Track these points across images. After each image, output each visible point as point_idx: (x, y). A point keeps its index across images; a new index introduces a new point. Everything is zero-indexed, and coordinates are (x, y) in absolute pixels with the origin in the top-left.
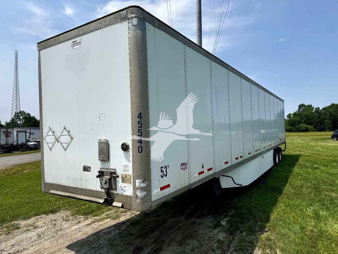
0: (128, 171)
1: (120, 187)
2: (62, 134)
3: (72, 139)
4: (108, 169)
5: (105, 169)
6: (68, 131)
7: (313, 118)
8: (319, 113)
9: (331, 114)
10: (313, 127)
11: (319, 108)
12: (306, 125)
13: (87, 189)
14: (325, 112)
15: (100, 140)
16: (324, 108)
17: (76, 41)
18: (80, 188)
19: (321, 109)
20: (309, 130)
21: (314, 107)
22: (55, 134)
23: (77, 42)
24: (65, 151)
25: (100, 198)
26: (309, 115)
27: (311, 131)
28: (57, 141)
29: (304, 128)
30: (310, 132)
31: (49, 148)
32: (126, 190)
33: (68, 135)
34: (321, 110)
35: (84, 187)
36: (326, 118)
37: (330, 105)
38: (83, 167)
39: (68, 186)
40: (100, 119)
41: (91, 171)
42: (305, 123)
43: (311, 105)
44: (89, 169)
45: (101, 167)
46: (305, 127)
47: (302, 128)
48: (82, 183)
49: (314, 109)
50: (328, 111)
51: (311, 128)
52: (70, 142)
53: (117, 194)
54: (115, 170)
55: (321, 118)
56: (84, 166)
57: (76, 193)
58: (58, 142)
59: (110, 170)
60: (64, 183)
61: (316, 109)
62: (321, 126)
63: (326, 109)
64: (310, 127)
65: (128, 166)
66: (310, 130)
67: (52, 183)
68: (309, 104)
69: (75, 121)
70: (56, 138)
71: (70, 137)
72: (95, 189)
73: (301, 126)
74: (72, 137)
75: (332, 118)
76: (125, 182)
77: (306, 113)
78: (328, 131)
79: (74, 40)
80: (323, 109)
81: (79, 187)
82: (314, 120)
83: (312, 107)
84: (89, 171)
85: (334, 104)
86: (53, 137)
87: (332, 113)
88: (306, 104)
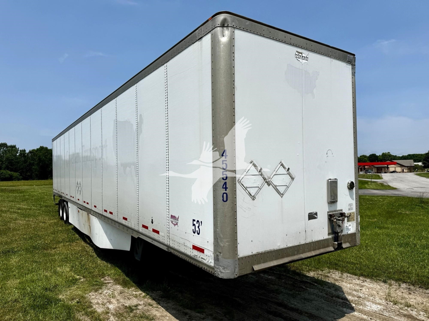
0: (352, 209)
1: (345, 227)
2: (277, 173)
3: (293, 179)
4: (335, 211)
5: (333, 212)
6: (287, 168)
7: (18, 162)
8: (25, 156)
9: (40, 159)
10: (19, 174)
11: (25, 151)
12: (10, 172)
13: (314, 242)
14: (32, 156)
15: (330, 179)
16: (31, 150)
17: (301, 53)
18: (303, 244)
19: (27, 151)
20: (13, 178)
21: (18, 148)
22: (263, 173)
23: (304, 55)
24: (282, 197)
25: (328, 246)
26: (12, 159)
27: (17, 180)
28: (266, 184)
29: (7, 176)
30: (15, 181)
31: (251, 195)
32: (350, 228)
33: (288, 174)
34: (28, 153)
35: (309, 241)
36: (34, 163)
37: (38, 148)
38: (309, 215)
39: (286, 247)
40: (327, 155)
41: (317, 218)
42: (7, 168)
43: (15, 146)
44: (316, 216)
45: (328, 211)
46: (9, 174)
47: (4, 176)
48: (306, 237)
49: (19, 151)
50: (37, 154)
51: (16, 176)
52: (290, 184)
53: (343, 235)
54: (342, 210)
55: (28, 163)
56: (309, 213)
57: (298, 253)
58: (269, 185)
59: (337, 211)
60: (279, 246)
61: (21, 151)
62: (27, 173)
63: (34, 153)
64: (15, 174)
65: (352, 204)
66: (15, 178)
67: (255, 252)
68: (13, 144)
69: (298, 155)
70: (265, 179)
71: (290, 177)
72: (322, 238)
73: (3, 173)
74: (293, 176)
75: (41, 164)
76: (350, 221)
77: (8, 155)
78: (37, 180)
79: (300, 50)
80: (30, 152)
81: (303, 242)
82: (19, 165)
83: (16, 148)
84: (315, 218)
85: (43, 147)
86: (260, 178)
87: (41, 157)
88: (9, 144)
